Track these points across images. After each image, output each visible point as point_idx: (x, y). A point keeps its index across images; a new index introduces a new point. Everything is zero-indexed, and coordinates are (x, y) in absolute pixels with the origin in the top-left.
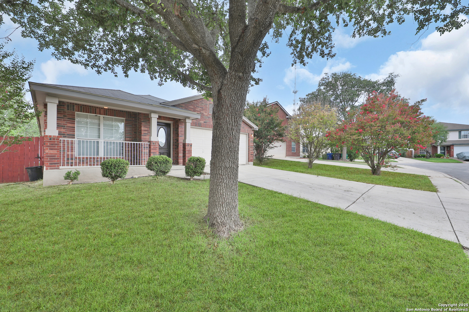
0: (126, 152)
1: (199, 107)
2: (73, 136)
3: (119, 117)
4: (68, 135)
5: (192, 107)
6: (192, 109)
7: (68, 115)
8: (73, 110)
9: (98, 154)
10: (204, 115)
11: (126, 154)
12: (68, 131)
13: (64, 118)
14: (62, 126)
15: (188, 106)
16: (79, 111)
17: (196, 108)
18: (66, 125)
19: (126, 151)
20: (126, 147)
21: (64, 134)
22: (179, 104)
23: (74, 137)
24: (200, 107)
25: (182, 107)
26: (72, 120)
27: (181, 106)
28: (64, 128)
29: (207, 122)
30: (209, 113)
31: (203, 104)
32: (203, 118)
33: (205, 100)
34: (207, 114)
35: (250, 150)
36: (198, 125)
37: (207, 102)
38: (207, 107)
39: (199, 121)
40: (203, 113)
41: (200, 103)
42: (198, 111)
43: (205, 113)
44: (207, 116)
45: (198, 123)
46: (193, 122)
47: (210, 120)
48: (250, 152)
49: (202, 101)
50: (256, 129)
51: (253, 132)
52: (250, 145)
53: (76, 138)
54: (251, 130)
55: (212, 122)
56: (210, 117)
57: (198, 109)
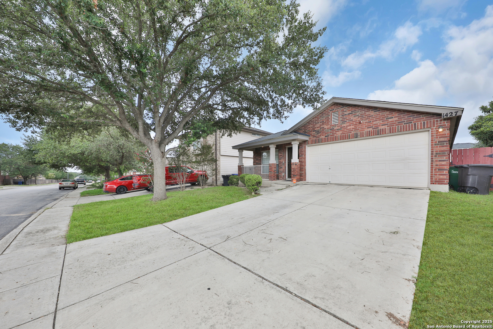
1: (319, 123)
5: (312, 126)
7: (259, 153)
8: (260, 151)
10: (325, 129)
12: (259, 161)
13: (258, 155)
14: (257, 159)
16: (262, 151)
17: (315, 125)
18: (259, 158)
24: (320, 122)
26: (260, 156)
27: (301, 130)
29: (329, 136)
30: (332, 124)
31: (323, 117)
32: (324, 132)
33: (326, 112)
34: (329, 126)
35: (436, 161)
36: (317, 141)
37: (330, 112)
38: (330, 119)
39: (319, 137)
40: (324, 127)
41: (320, 118)
42: (317, 128)
43: (326, 127)
44: (329, 128)
45: (318, 139)
46: (313, 140)
47: (334, 132)
48: (437, 165)
49: (322, 114)
50: (449, 115)
51: (447, 122)
52: (436, 151)
53: (262, 164)
54: (439, 120)
55: (336, 133)
56: (334, 129)
57: (318, 125)
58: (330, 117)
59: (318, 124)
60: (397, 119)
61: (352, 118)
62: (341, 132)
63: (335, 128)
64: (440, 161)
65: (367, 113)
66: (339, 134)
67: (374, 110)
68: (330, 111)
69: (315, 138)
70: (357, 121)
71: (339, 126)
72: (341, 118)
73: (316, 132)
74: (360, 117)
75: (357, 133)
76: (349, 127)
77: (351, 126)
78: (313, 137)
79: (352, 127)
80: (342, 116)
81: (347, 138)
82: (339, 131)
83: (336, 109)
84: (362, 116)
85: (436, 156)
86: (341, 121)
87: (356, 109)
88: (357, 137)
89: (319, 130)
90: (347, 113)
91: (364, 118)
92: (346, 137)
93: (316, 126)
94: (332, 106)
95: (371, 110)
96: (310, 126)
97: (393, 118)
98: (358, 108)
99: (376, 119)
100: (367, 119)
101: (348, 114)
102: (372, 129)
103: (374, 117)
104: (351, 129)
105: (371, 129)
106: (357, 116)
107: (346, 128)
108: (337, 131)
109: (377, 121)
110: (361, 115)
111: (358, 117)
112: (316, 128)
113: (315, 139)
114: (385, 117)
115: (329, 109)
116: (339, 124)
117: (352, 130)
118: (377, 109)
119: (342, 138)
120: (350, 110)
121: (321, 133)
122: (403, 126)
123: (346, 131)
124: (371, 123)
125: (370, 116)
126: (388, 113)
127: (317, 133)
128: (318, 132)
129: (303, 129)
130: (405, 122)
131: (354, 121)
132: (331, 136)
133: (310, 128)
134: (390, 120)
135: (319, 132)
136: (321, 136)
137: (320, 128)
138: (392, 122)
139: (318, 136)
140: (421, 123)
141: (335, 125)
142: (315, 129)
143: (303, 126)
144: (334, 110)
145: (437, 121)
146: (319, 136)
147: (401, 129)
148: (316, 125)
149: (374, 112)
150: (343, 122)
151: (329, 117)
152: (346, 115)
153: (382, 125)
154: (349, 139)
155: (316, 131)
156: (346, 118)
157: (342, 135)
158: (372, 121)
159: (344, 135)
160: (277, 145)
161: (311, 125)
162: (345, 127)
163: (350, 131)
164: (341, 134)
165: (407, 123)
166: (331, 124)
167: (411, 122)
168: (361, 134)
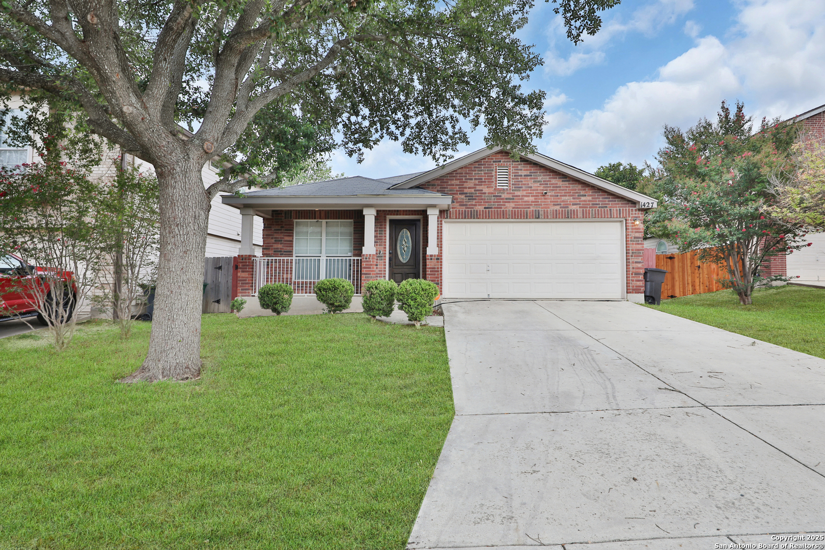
0: (354, 274)
1: (472, 179)
2: (290, 253)
3: (344, 219)
4: (285, 252)
5: (458, 182)
6: (456, 185)
7: (285, 225)
8: (291, 218)
9: (318, 278)
10: (485, 193)
11: (354, 277)
12: (285, 246)
13: (281, 230)
14: (279, 241)
15: (448, 182)
16: (296, 219)
17: (464, 182)
18: (283, 238)
19: (354, 271)
20: (354, 266)
21: (281, 251)
22: (429, 182)
23: (292, 255)
24: (475, 179)
25: (435, 185)
26: (289, 231)
27: (433, 185)
28: (281, 244)
29: (491, 208)
30: (498, 187)
31: (481, 170)
32: (482, 199)
33: (487, 162)
34: (491, 190)
35: (633, 262)
36: (470, 215)
37: (493, 165)
38: (493, 176)
39: (473, 208)
40: (482, 190)
41: (475, 171)
42: (469, 188)
43: (486, 190)
44: (492, 193)
45: (471, 211)
46: (459, 211)
47: (500, 202)
48: (633, 268)
49: (478, 165)
50: (646, 205)
51: (641, 214)
52: (632, 250)
53: (294, 255)
54: (634, 209)
55: (505, 205)
56: (501, 196)
57: (470, 184)
58: (494, 173)
59: (471, 181)
60: (590, 198)
61: (531, 183)
62: (512, 205)
63: (503, 196)
64: (636, 262)
65: (553, 181)
66: (510, 206)
67: (563, 178)
68: (493, 162)
69: (463, 208)
70: (538, 190)
71: (510, 193)
72: (513, 179)
73: (466, 197)
74: (543, 184)
75: (538, 211)
76: (526, 199)
77: (529, 196)
78: (460, 205)
79: (531, 199)
80: (515, 176)
81: (524, 216)
82: (509, 202)
83: (504, 162)
84: (545, 183)
85: (632, 256)
86: (513, 184)
87: (536, 170)
88: (538, 218)
89: (472, 193)
90: (523, 173)
91: (548, 187)
92: (521, 214)
93: (466, 185)
94: (498, 155)
95: (559, 178)
96: (454, 182)
97: (585, 196)
98: (541, 170)
99: (565, 193)
100: (553, 190)
101: (525, 176)
102: (561, 207)
103: (563, 190)
104: (529, 202)
105: (558, 208)
106: (539, 182)
107: (521, 199)
108: (506, 202)
109: (566, 196)
110: (544, 181)
111: (540, 184)
112: (466, 188)
113: (465, 211)
114: (577, 193)
115: (492, 159)
116: (510, 189)
117: (532, 205)
118: (566, 178)
119: (515, 215)
120: (527, 170)
121: (475, 199)
122: (598, 210)
123: (522, 205)
124: (559, 199)
125: (557, 187)
126: (580, 187)
127: (469, 199)
128: (470, 197)
129: (438, 185)
130: (599, 204)
131: (534, 190)
132: (495, 208)
133: (453, 185)
134: (583, 198)
135: (472, 196)
136: (476, 205)
137: (475, 191)
138: (585, 201)
139: (470, 205)
140: (617, 210)
141: (504, 189)
142: (466, 191)
143: (437, 179)
144: (500, 161)
145: (632, 210)
146: (472, 205)
147: (595, 214)
148: (467, 182)
149: (563, 181)
150: (518, 188)
151: (491, 173)
152: (521, 176)
153: (573, 205)
154: (527, 218)
155: (467, 193)
156: (522, 181)
157: (515, 211)
158: (560, 196)
159: (518, 211)
160: (378, 211)
161: (456, 179)
162: (519, 196)
163: (528, 205)
164: (513, 208)
165: (602, 207)
166: (496, 186)
167: (606, 207)
168: (544, 213)
